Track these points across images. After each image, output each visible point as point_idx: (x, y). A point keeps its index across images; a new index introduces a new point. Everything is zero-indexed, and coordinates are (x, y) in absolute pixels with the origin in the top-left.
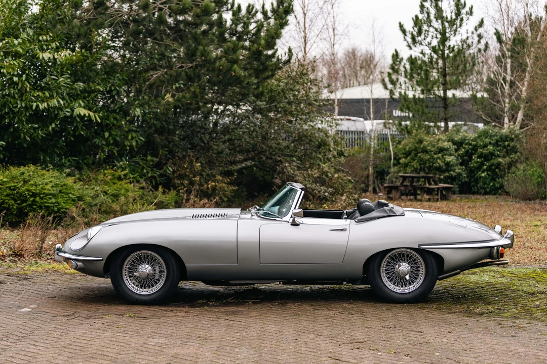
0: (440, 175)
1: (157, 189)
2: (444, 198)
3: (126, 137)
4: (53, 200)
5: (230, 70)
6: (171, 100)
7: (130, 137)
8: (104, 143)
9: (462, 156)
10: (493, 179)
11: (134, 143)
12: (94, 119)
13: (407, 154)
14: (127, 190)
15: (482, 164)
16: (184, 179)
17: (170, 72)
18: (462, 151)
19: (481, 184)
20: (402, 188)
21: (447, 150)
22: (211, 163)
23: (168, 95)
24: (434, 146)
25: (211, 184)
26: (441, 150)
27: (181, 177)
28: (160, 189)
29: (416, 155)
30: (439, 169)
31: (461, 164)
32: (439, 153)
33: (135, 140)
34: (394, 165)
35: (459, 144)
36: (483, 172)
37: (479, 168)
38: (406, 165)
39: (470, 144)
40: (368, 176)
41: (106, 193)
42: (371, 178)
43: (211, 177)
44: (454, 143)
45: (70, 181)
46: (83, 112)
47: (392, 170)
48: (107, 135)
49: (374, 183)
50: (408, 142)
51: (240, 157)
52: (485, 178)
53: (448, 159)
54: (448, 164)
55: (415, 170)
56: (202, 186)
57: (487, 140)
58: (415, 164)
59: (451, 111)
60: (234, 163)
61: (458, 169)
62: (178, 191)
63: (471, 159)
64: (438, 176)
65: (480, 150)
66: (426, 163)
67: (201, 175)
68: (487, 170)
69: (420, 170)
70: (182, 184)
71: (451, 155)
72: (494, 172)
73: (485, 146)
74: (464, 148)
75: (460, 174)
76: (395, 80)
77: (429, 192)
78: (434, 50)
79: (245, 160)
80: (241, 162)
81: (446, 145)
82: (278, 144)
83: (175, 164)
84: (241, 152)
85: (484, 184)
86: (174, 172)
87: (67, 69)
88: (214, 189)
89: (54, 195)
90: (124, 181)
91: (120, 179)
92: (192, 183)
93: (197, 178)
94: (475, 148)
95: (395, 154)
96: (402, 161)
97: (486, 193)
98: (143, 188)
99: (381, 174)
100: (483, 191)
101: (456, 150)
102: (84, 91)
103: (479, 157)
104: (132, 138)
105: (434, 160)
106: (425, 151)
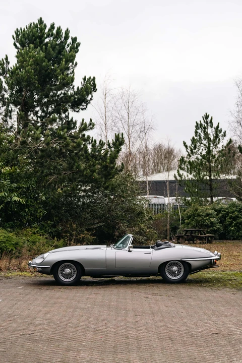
0: (208, 229)
1: (54, 239)
2: (209, 242)
3: (37, 212)
4: (4, 245)
5: (91, 175)
6: (61, 191)
7: (39, 211)
8: (25, 214)
9: (220, 218)
10: (238, 231)
11: (42, 214)
12: (22, 202)
13: (189, 217)
14: (39, 239)
15: (232, 223)
16: (67, 233)
17: (59, 177)
18: (220, 215)
19: (231, 234)
20: (186, 237)
21: (211, 215)
22: (81, 225)
23: (59, 189)
24: (204, 213)
25: (82, 236)
26: (208, 215)
27: (66, 232)
28: (56, 239)
29: (194, 218)
30: (207, 226)
31: (220, 223)
32: (207, 216)
33: (41, 212)
34: (182, 223)
35: (218, 211)
36: (232, 227)
37: (230, 224)
38: (188, 224)
39: (225, 211)
40: (167, 230)
41: (28, 241)
42: (168, 231)
43: (82, 232)
44: (216, 210)
45: (11, 235)
46: (16, 199)
47: (181, 226)
48: (27, 210)
49: (170, 234)
50: (189, 211)
51: (97, 221)
52: (233, 230)
53: (212, 220)
54: (212, 223)
55: (194, 227)
56: (77, 237)
57: (234, 209)
58: (193, 223)
59: (214, 191)
60: (94, 224)
61: (218, 226)
62: (64, 239)
63: (225, 220)
64: (206, 230)
65: (230, 215)
66: (199, 222)
67: (76, 231)
68: (235, 226)
69: (196, 226)
70: (66, 236)
71: (214, 217)
72: (238, 227)
73: (233, 212)
74: (222, 213)
75: (219, 228)
76: (182, 174)
77: (201, 239)
78: (203, 157)
79: (100, 222)
80: (98, 224)
81: (211, 211)
82: (117, 214)
83: (62, 225)
84: (97, 218)
85: (233, 234)
86: (62, 229)
87: (8, 176)
88: (83, 238)
89: (4, 242)
90: (36, 235)
91: (34, 233)
92: (71, 235)
93: (75, 233)
94: (228, 213)
95: (182, 217)
96: (186, 221)
97: (234, 239)
98: (46, 238)
99: (174, 229)
100: (232, 238)
101: (217, 215)
102: (16, 188)
103: (230, 218)
104: (40, 212)
105: (204, 221)
106: (199, 215)
